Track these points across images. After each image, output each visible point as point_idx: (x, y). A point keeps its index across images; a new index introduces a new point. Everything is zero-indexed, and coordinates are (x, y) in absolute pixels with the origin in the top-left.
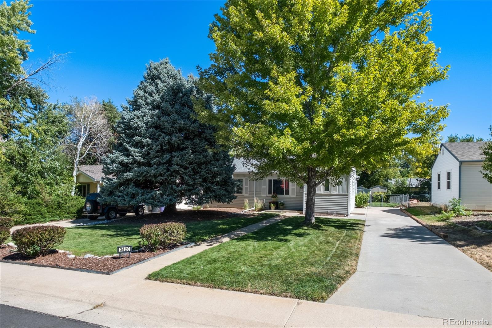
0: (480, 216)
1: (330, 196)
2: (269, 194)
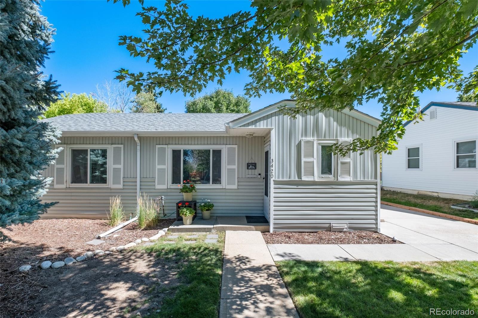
1: (334, 187)
2: (173, 183)
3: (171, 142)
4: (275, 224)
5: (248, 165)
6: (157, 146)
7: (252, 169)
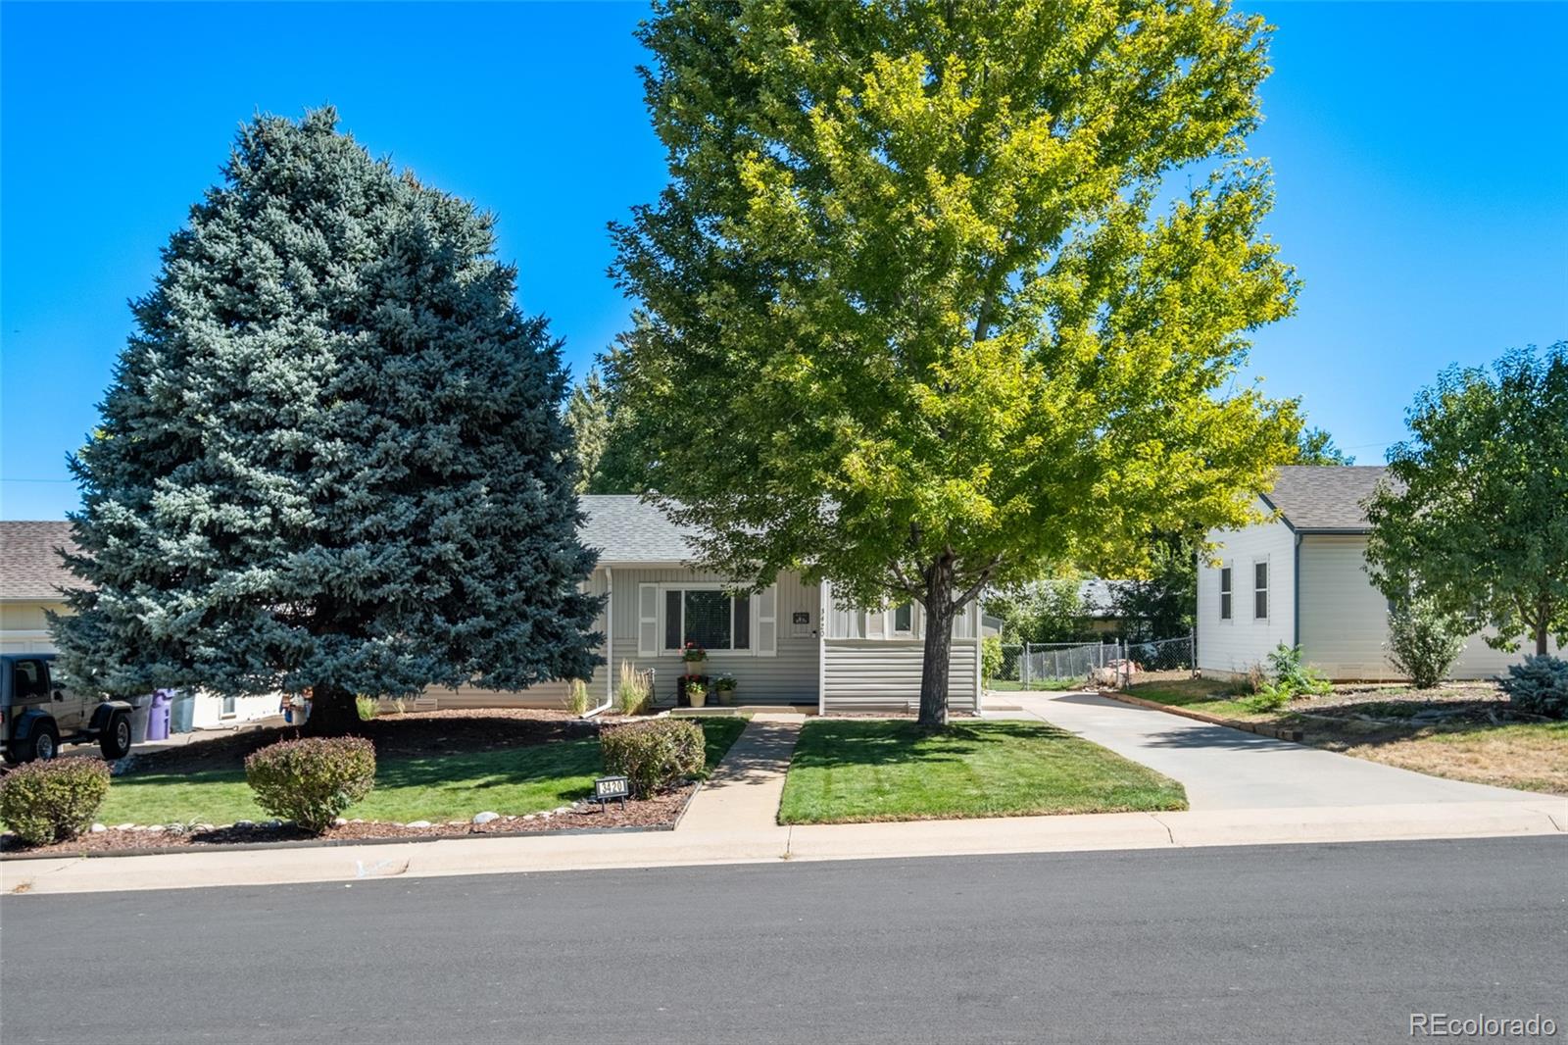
0: (1354, 695)
1: (913, 648)
2: (667, 647)
3: (664, 578)
4: (826, 703)
5: (796, 616)
6: (641, 585)
7: (801, 623)
